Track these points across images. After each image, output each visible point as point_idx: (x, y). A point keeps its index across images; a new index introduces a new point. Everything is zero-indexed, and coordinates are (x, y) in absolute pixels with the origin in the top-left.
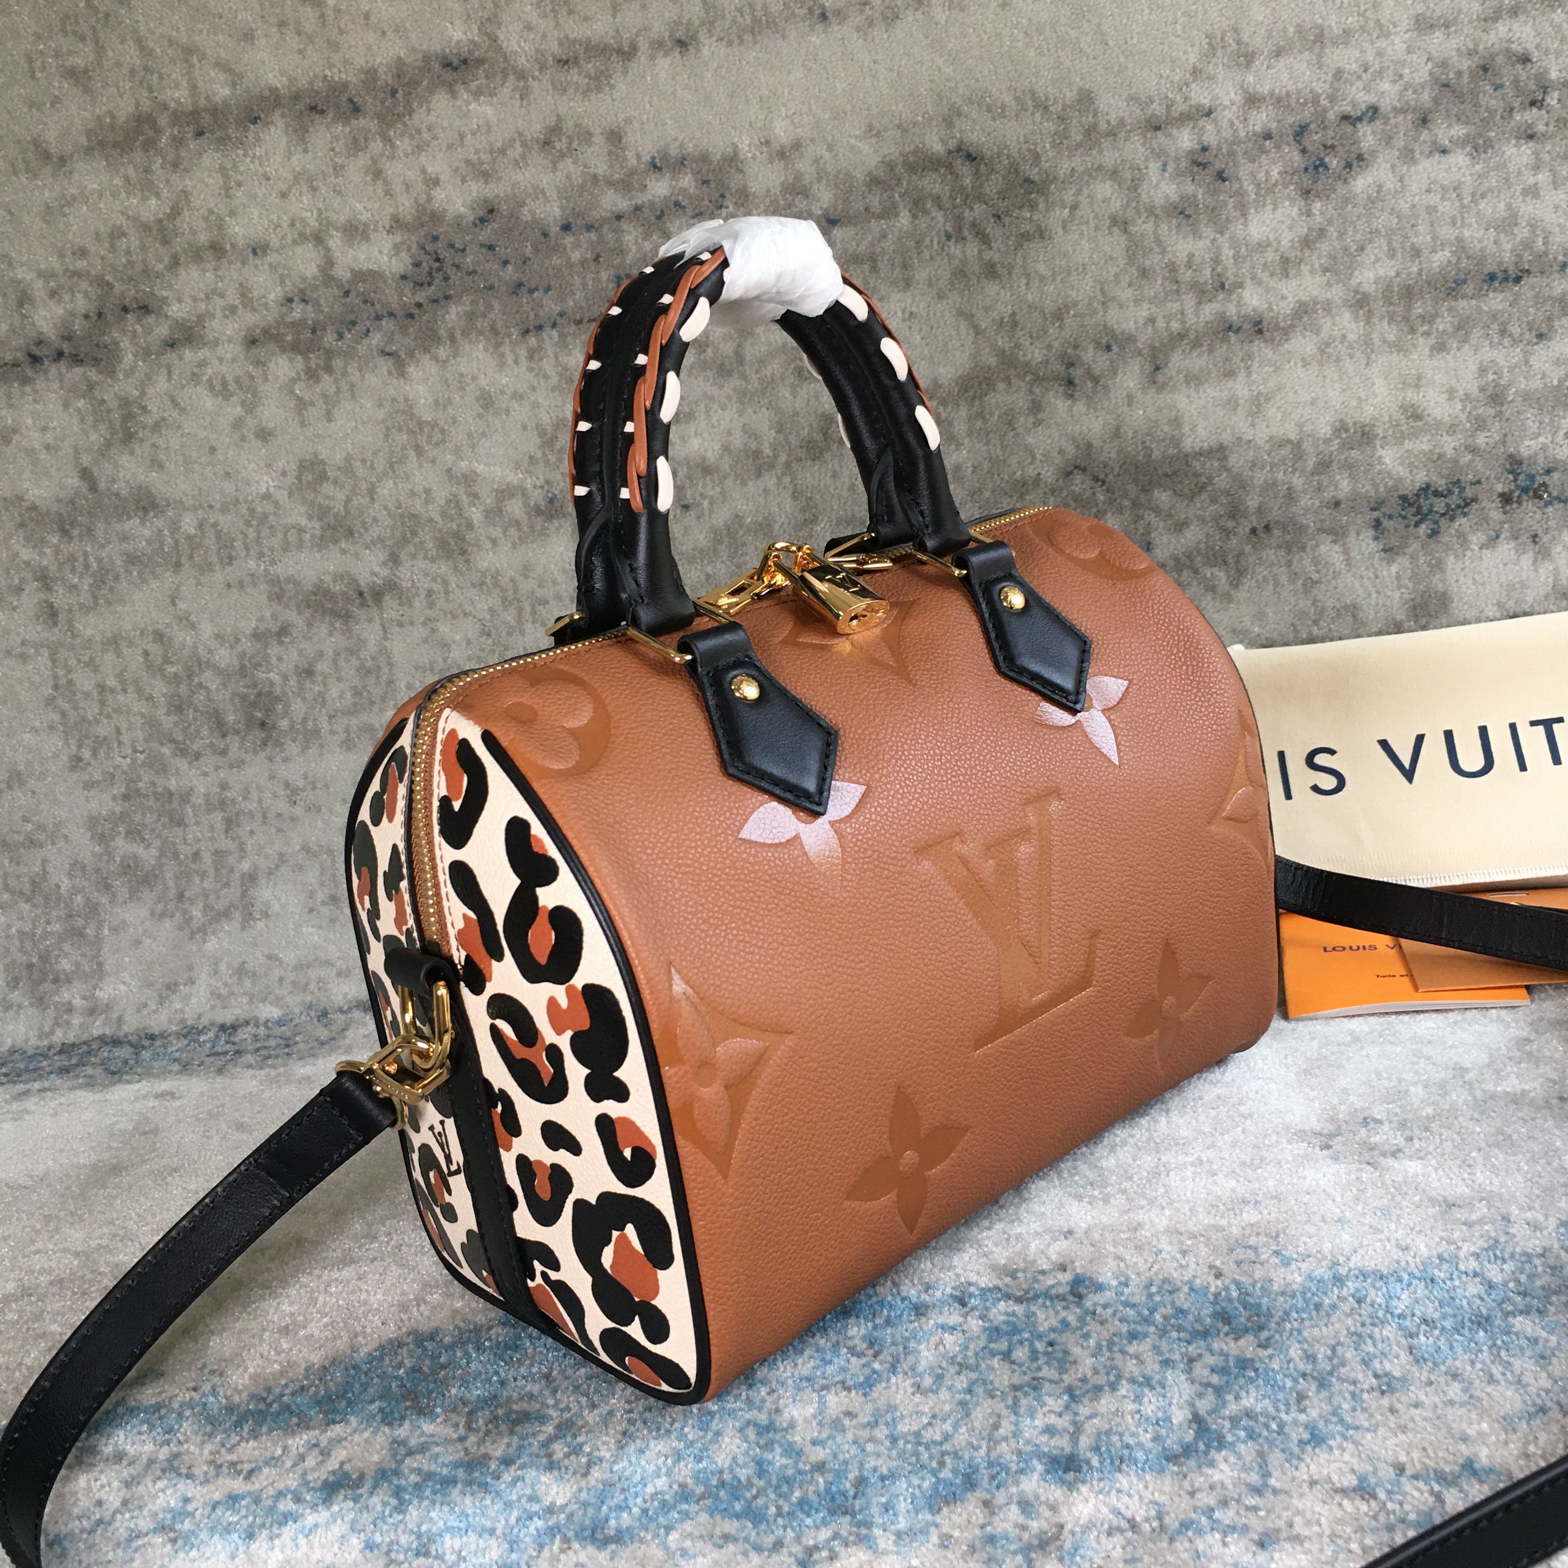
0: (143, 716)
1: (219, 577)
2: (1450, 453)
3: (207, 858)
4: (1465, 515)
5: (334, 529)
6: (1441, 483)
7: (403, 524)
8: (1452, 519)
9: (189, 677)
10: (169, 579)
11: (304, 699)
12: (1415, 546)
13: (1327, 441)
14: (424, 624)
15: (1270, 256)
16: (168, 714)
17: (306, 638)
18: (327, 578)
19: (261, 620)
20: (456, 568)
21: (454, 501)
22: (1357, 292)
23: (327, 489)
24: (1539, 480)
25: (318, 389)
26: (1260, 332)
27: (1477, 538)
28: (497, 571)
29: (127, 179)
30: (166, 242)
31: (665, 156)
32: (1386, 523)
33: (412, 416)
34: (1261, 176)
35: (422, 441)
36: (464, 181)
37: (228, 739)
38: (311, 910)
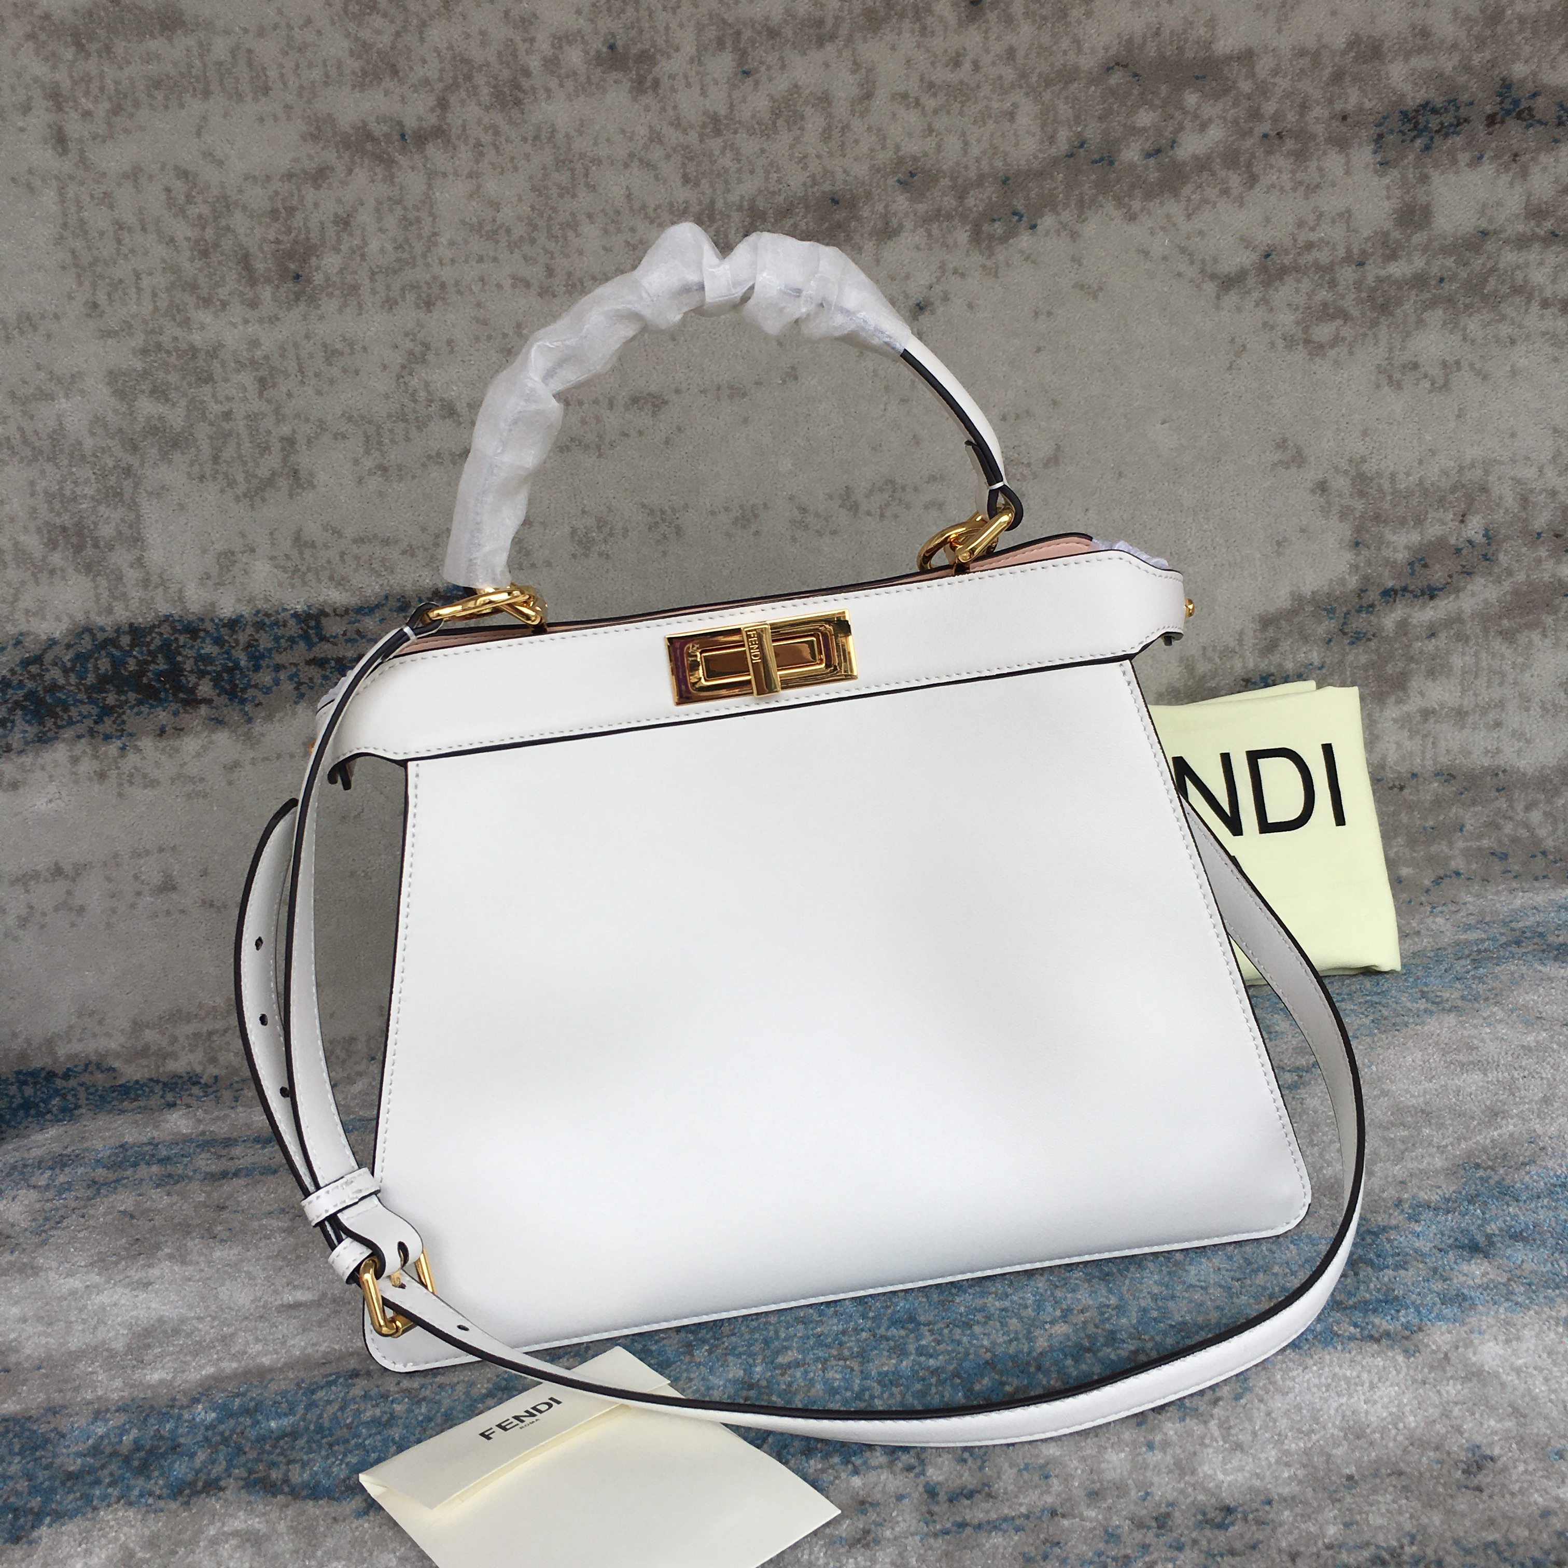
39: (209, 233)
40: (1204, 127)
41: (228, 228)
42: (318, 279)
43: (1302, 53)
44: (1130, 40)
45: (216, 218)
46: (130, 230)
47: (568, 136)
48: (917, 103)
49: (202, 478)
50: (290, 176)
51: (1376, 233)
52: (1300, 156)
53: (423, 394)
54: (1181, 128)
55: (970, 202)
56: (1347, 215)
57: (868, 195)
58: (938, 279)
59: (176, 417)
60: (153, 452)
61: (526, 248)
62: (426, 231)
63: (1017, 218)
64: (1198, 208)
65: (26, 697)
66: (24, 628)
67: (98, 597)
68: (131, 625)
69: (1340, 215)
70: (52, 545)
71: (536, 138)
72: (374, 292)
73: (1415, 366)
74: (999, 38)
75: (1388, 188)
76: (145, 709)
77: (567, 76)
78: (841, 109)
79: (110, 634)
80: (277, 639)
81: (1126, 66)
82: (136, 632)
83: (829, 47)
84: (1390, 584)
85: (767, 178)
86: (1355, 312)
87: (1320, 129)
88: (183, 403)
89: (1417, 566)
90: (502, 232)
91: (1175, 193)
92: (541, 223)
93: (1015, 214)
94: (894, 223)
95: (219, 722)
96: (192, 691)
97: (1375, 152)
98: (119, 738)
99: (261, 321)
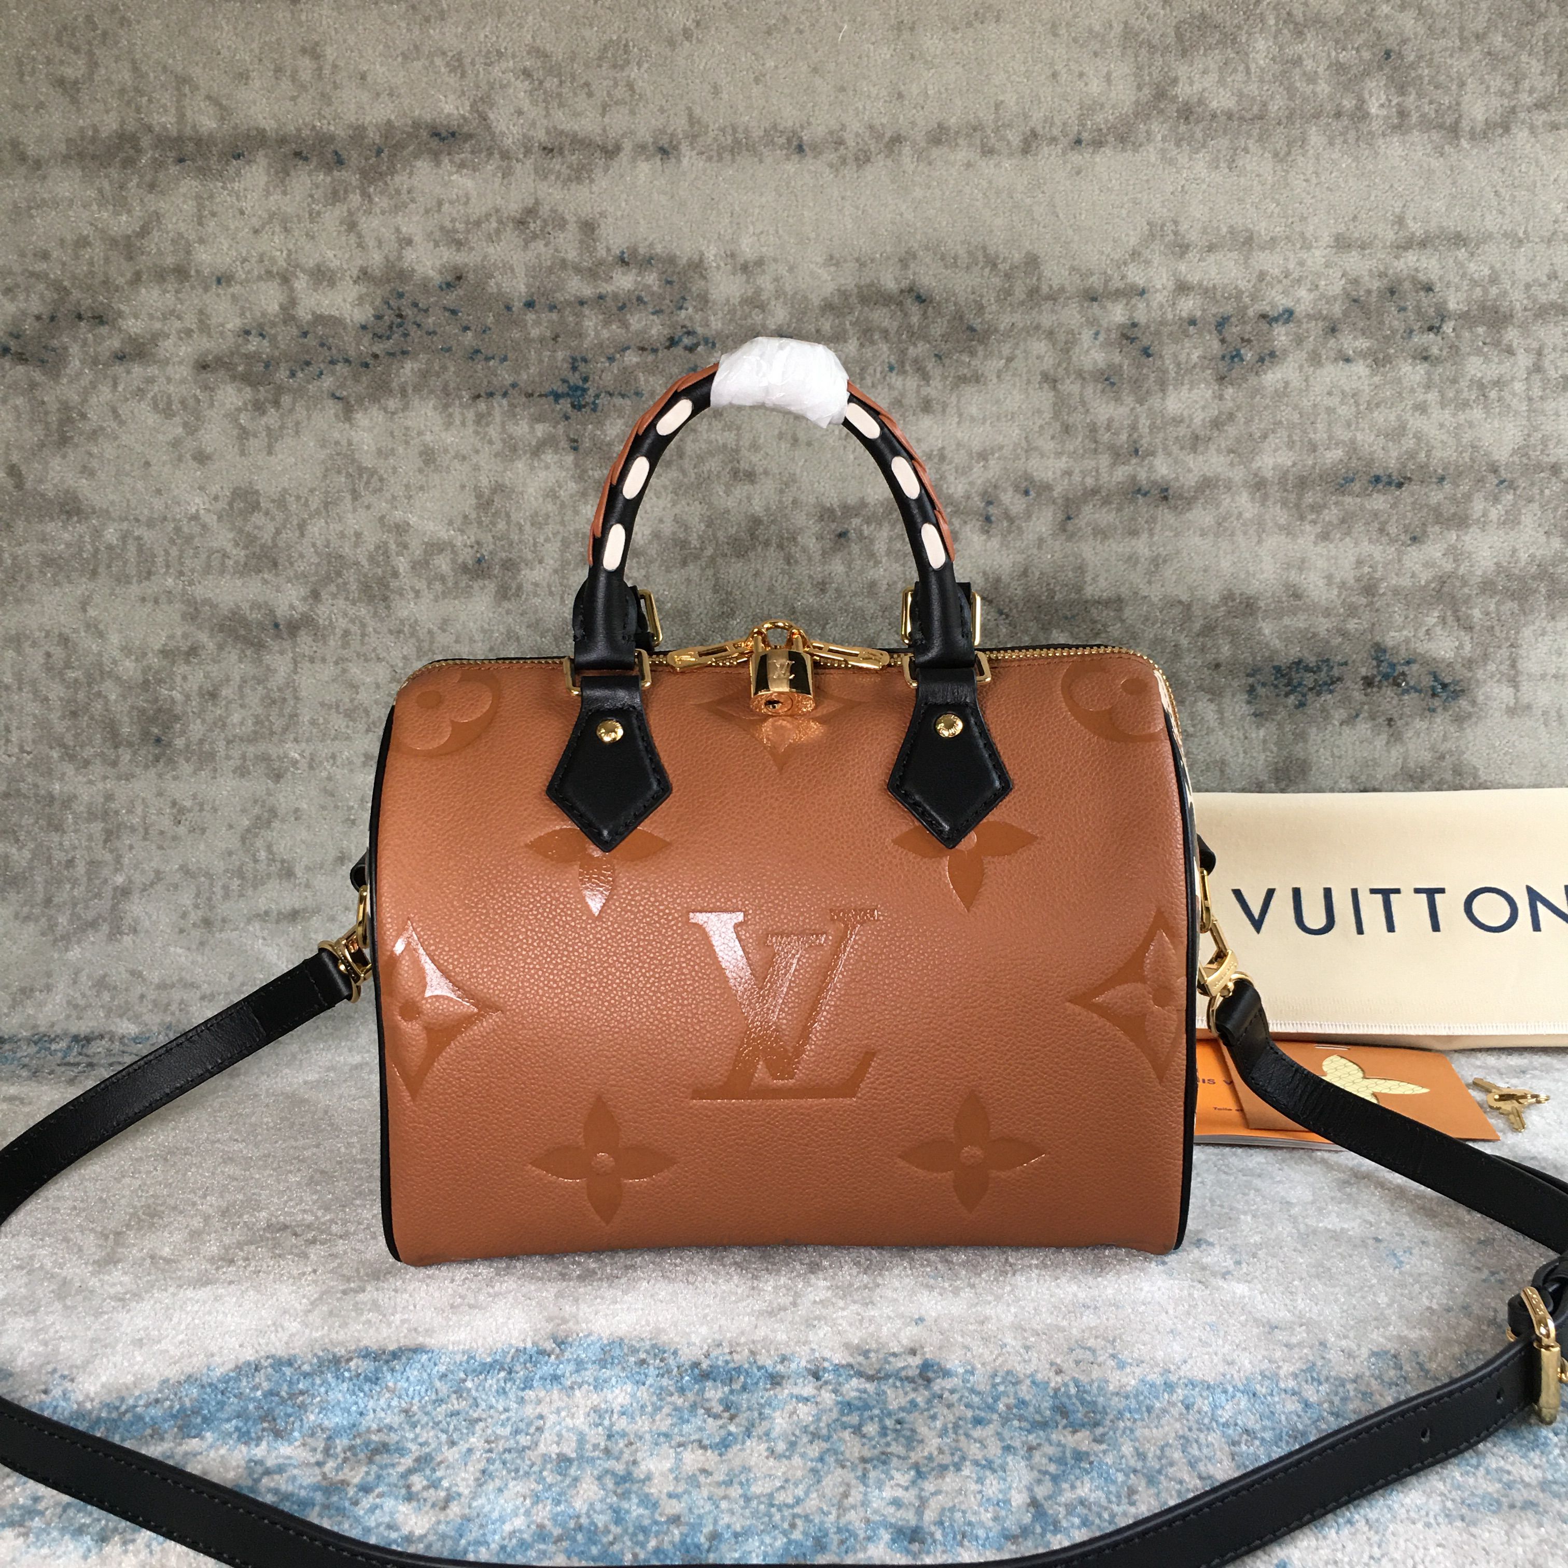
0: (35, 716)
1: (135, 589)
2: (1323, 633)
3: (81, 869)
4: (1331, 692)
5: (259, 558)
6: (1312, 660)
7: (329, 562)
8: (1319, 694)
9: (89, 685)
10: (83, 587)
11: (204, 721)
12: (1282, 714)
13: (1215, 607)
14: (336, 663)
15: (1182, 431)
16: (63, 718)
17: (214, 661)
18: (245, 606)
19: (171, 637)
20: (375, 613)
21: (383, 548)
22: (1256, 475)
23: (258, 519)
24: (1400, 669)
25: (264, 420)
26: (1166, 498)
27: (1339, 714)
28: (416, 621)
29: (100, 191)
30: (130, 258)
31: (634, 251)
32: (1261, 691)
33: (353, 460)
34: (1183, 358)
35: (361, 487)
36: (437, 245)
37: (120, 750)
38: (182, 931)
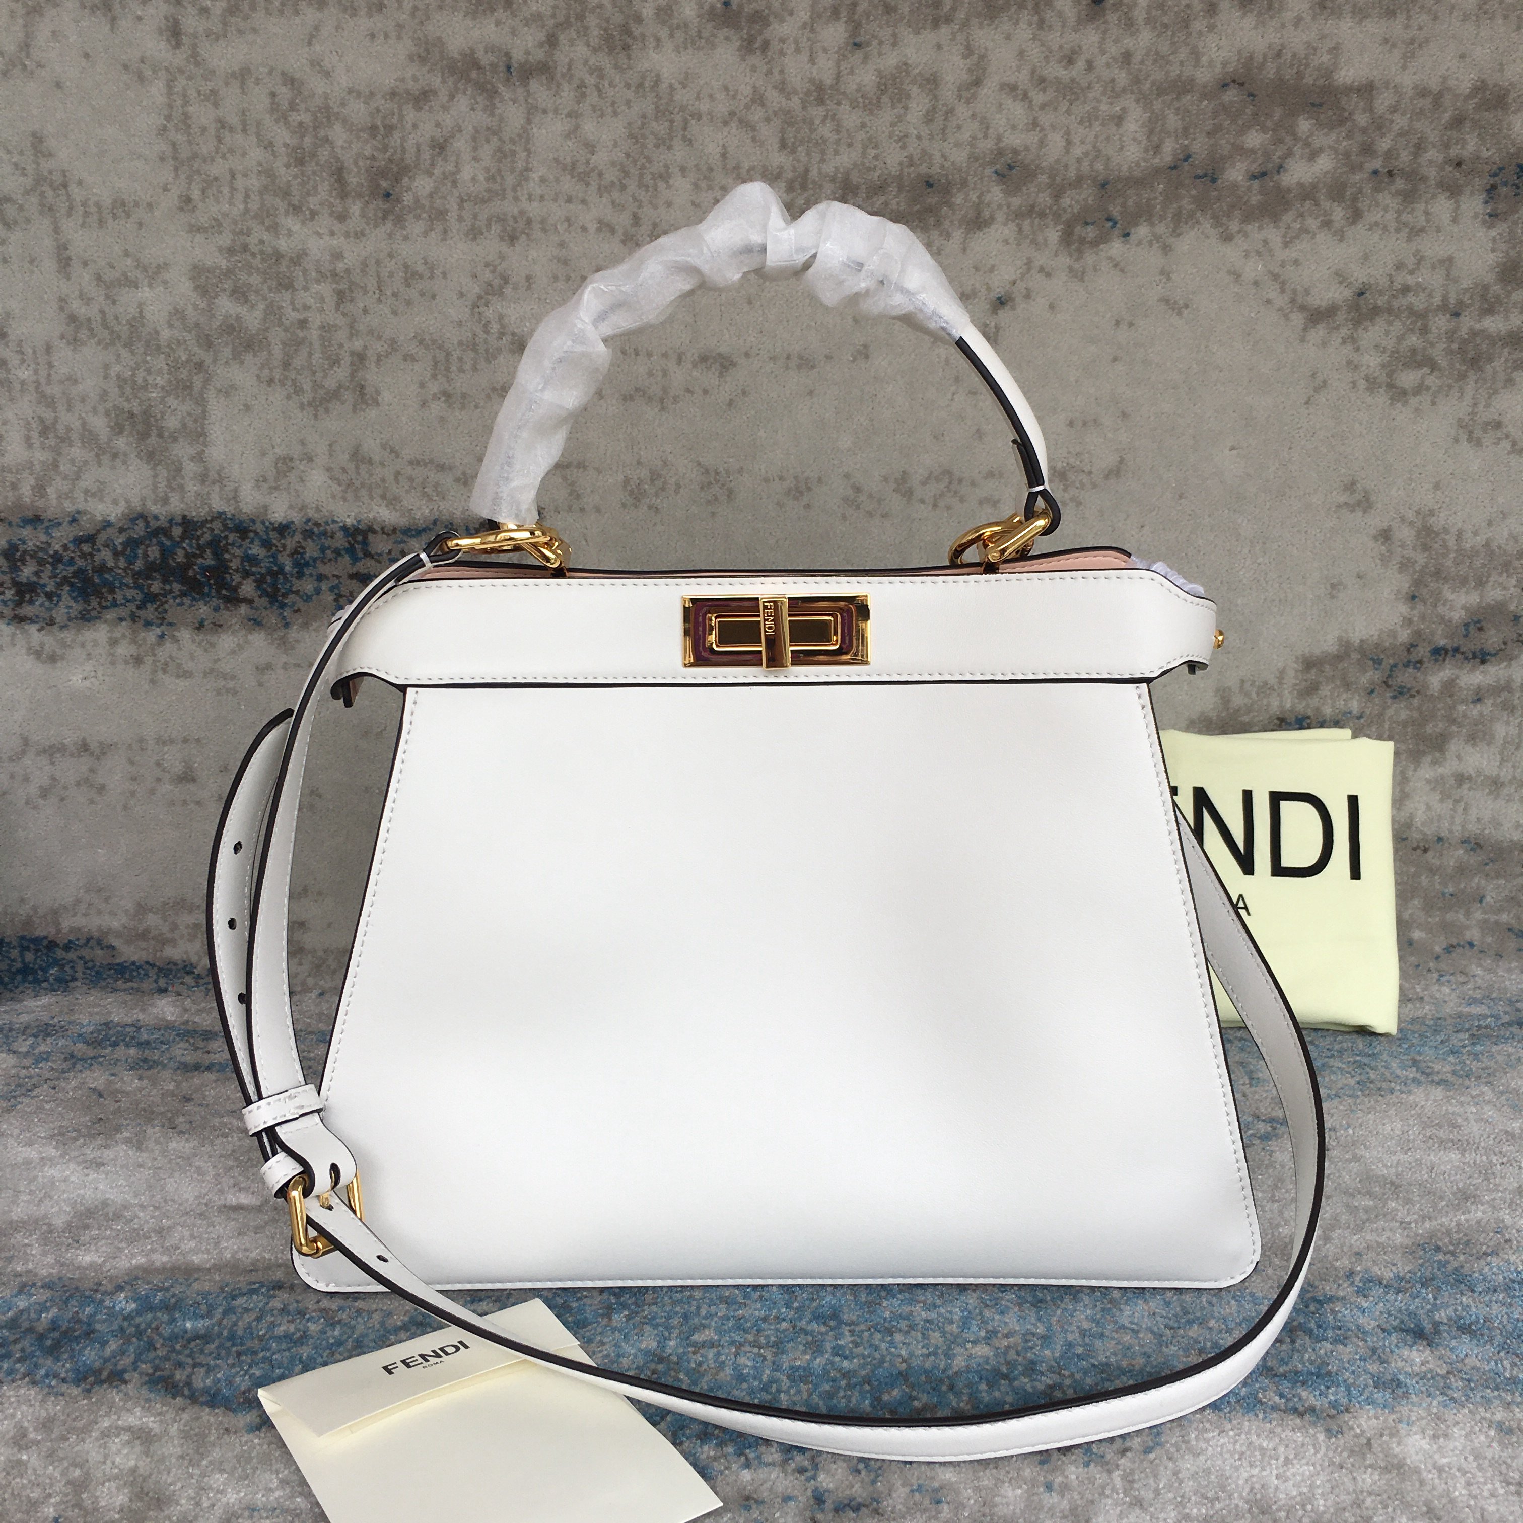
39: (308, 141)
40: (1313, 156)
41: (326, 140)
42: (408, 199)
43: (1423, 92)
44: (1251, 58)
45: (315, 128)
46: (231, 130)
47: (671, 86)
48: (1025, 96)
49: (271, 381)
50: (393, 94)
51: (1476, 285)
52: (1409, 197)
53: (495, 328)
54: (1289, 153)
55: (1066, 201)
56: (1448, 262)
57: (964, 183)
58: (1023, 275)
59: (253, 319)
60: (227, 352)
61: (616, 195)
62: (520, 165)
63: (1110, 224)
64: (1297, 237)
65: (75, 574)
66: (81, 506)
67: (155, 487)
68: (184, 517)
69: (1442, 262)
70: (118, 429)
71: (640, 85)
72: (460, 219)
73: (1498, 425)
74: (1116, 41)
75: (1494, 240)
76: (187, 601)
77: (678, 27)
78: (948, 93)
79: (163, 522)
80: (323, 550)
81: (1242, 84)
82: (188, 525)
83: (945, 31)
84: (1442, 642)
85: (864, 154)
86: (1443, 363)
87: (1432, 173)
88: (262, 306)
89: (1472, 628)
90: (594, 175)
91: (1275, 218)
92: (634, 171)
93: (1109, 219)
94: (986, 214)
95: (256, 623)
96: (235, 589)
97: (1486, 202)
98: (159, 626)
99: (347, 235)
